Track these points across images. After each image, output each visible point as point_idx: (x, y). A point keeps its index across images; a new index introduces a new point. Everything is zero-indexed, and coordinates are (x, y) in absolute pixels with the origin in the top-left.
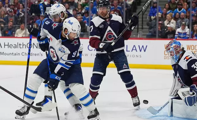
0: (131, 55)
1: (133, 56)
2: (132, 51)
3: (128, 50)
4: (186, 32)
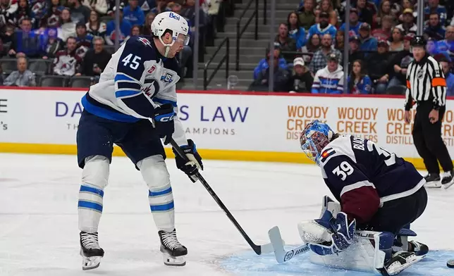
0: (211, 130)
1: (217, 131)
2: (214, 120)
3: (204, 118)
4: (339, 77)
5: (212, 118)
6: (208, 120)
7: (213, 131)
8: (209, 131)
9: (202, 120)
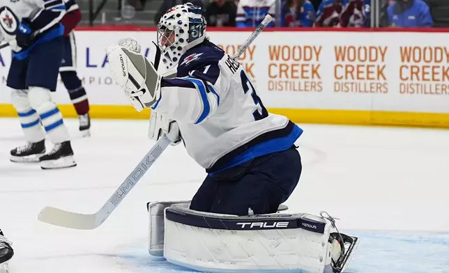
0: (100, 79)
1: (108, 81)
2: (103, 66)
3: (91, 63)
4: (268, 4)
5: (101, 63)
6: (95, 66)
7: (102, 81)
8: (97, 80)
9: (88, 65)
